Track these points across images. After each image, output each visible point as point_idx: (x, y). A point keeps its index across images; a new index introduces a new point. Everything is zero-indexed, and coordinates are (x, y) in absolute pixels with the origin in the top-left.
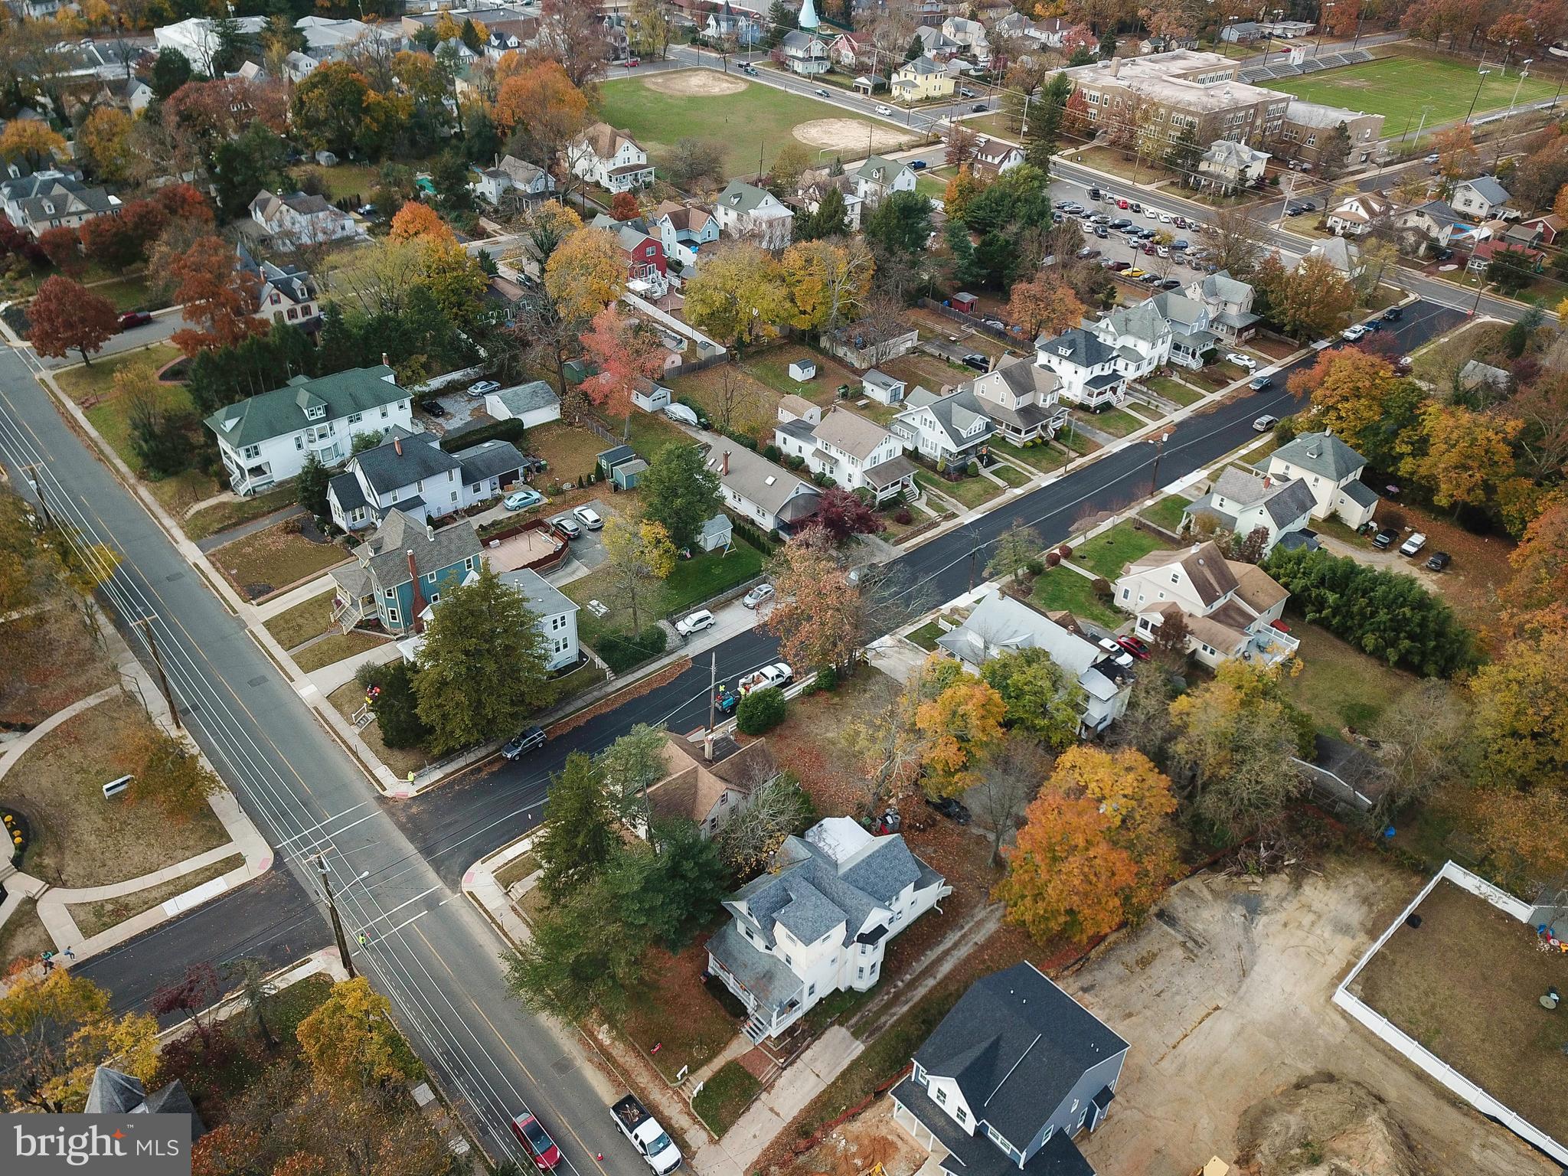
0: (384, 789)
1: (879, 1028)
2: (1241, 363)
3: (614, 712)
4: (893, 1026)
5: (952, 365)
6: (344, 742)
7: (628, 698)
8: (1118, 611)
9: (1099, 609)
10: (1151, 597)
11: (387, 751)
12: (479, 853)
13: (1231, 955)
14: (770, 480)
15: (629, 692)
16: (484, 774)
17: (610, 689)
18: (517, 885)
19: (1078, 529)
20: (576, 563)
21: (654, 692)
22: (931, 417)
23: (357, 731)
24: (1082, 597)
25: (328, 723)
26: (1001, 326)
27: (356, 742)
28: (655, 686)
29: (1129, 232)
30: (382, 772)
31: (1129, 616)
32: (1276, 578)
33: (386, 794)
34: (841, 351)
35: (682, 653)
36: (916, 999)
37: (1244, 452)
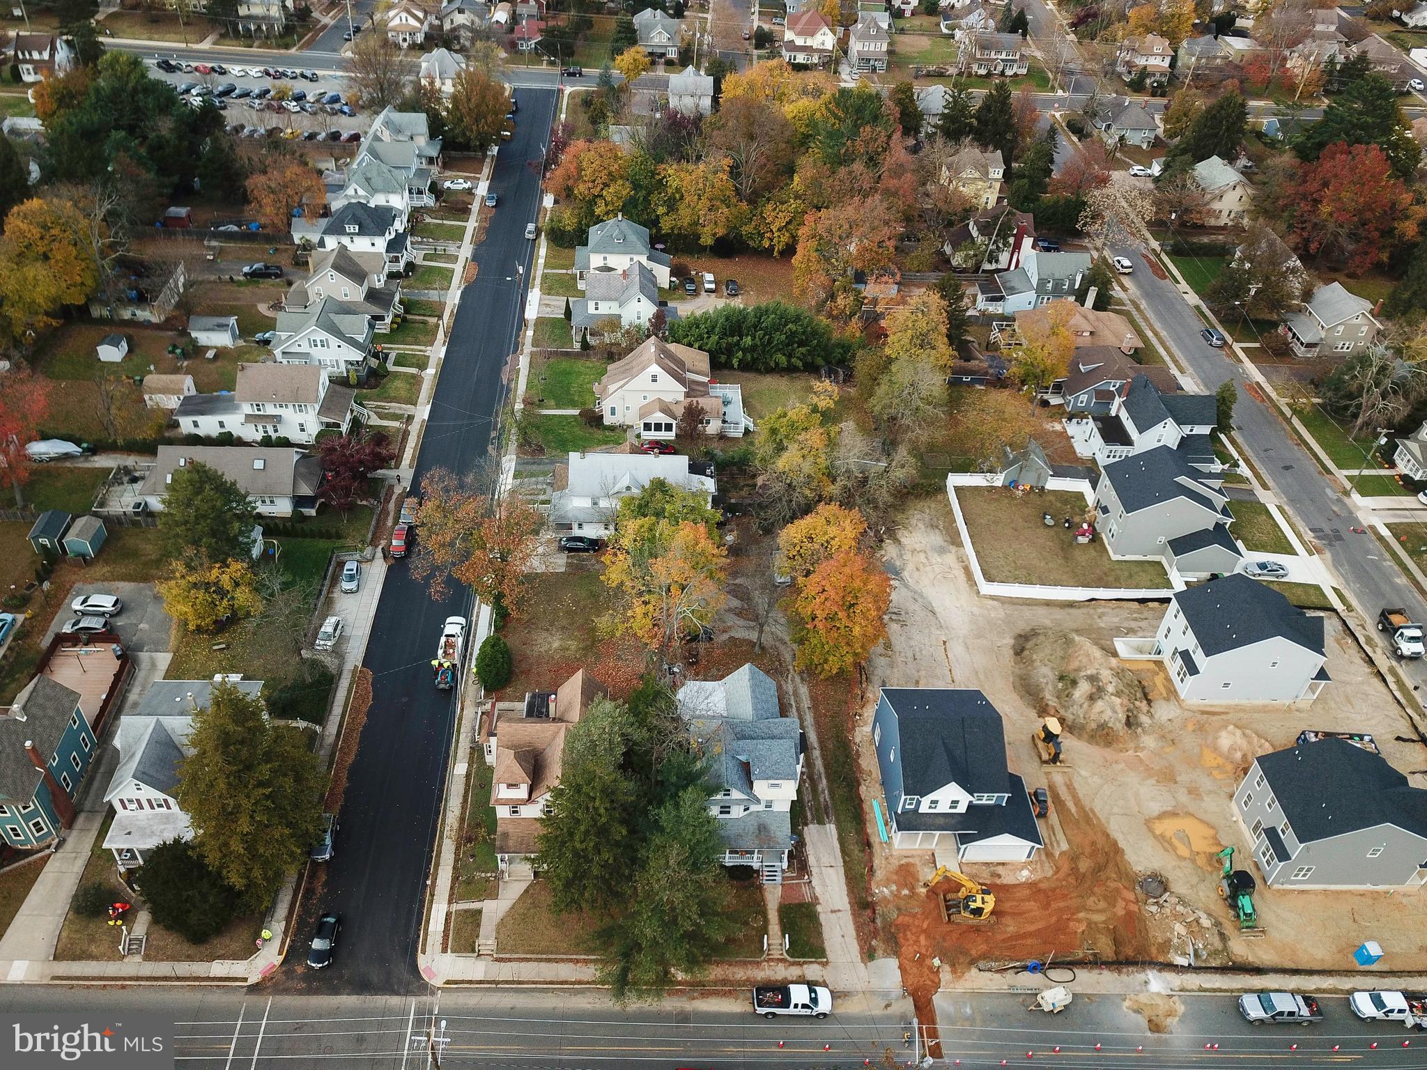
0: (245, 980)
1: (826, 807)
2: (460, 187)
3: (360, 754)
4: (832, 798)
5: (239, 284)
6: (138, 979)
7: (356, 736)
8: (612, 428)
9: (599, 434)
10: (636, 403)
11: (202, 948)
12: (409, 949)
13: (916, 607)
14: (259, 464)
15: (351, 730)
16: (319, 890)
17: (330, 740)
18: (480, 941)
19: (510, 381)
20: (144, 656)
21: (370, 714)
22: (322, 335)
23: (138, 958)
24: (578, 431)
25: (94, 979)
26: (236, 228)
27: (150, 969)
28: (365, 709)
29: (240, 96)
30: (219, 968)
31: (624, 428)
32: (690, 345)
33: (253, 979)
34: (126, 314)
35: (349, 666)
36: (822, 770)
37: (541, 261)
